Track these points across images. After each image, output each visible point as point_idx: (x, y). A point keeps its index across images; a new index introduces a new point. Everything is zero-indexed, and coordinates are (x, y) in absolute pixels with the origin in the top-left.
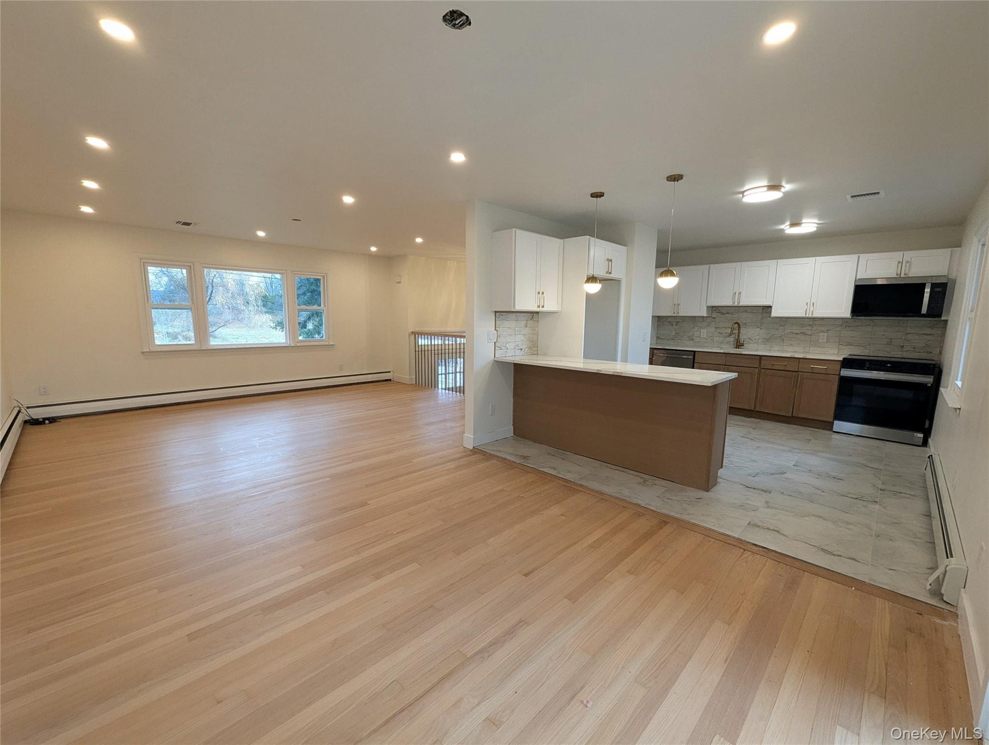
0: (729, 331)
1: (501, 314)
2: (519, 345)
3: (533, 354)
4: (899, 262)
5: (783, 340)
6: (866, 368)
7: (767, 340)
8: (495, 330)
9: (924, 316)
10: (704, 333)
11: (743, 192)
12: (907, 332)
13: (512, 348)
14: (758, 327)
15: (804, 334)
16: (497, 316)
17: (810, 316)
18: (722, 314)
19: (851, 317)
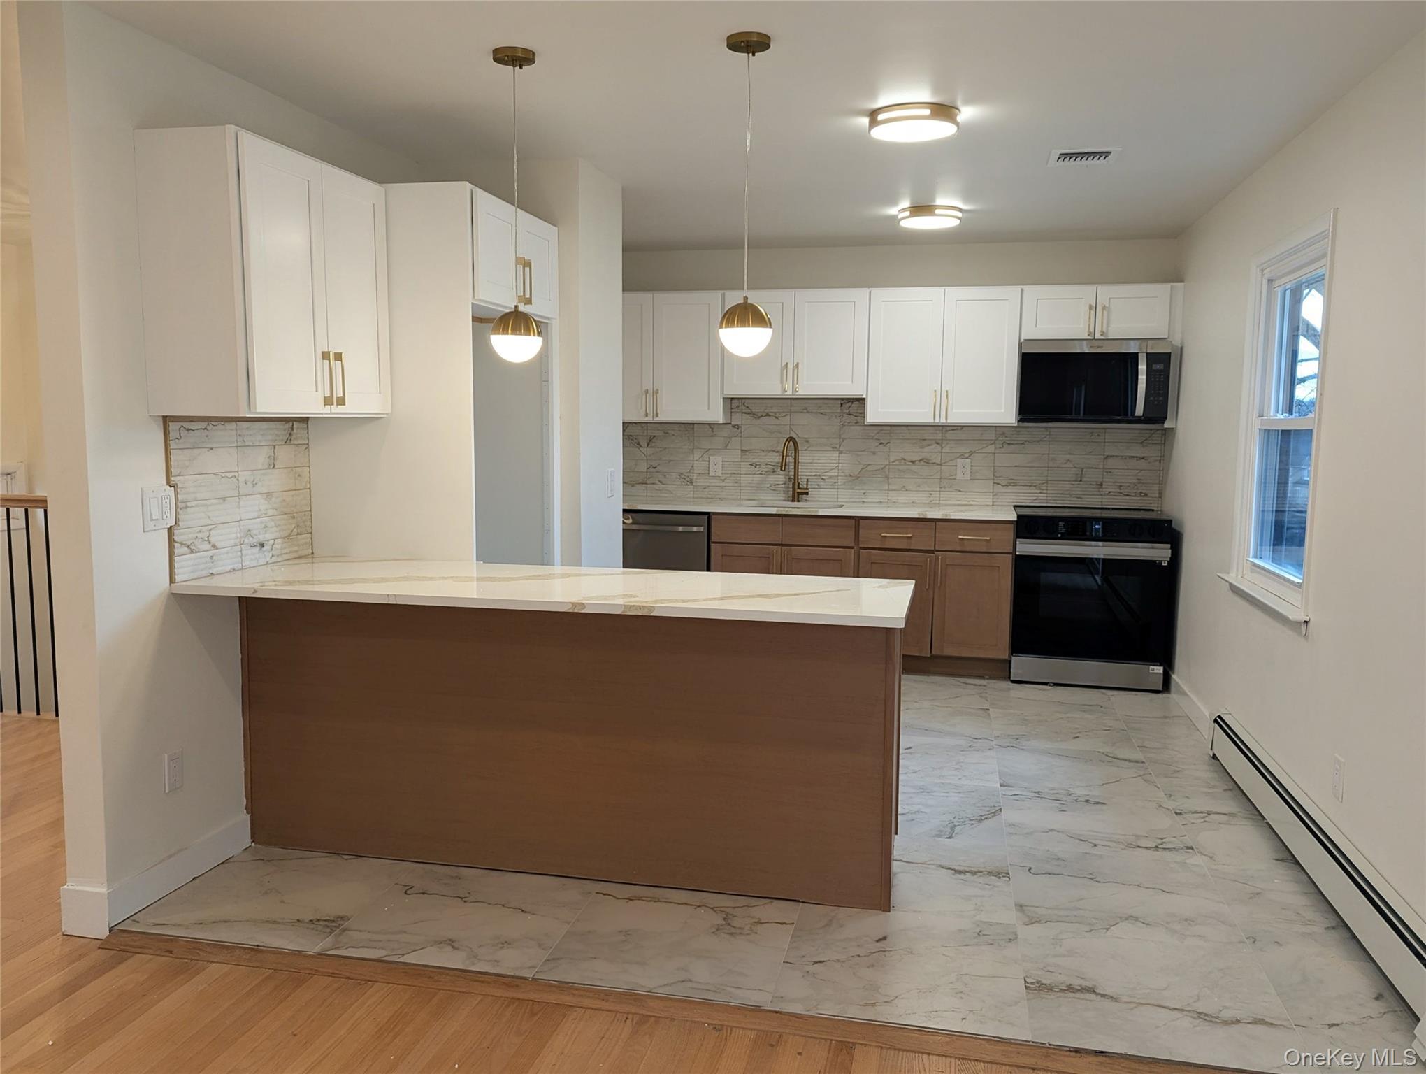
0: (776, 458)
1: (187, 425)
2: (254, 532)
3: (300, 557)
4: (1091, 307)
5: (887, 477)
6: (1059, 535)
7: (856, 479)
8: (168, 483)
9: (1138, 420)
10: (717, 463)
11: (873, 115)
12: (1107, 454)
13: (233, 542)
14: (834, 448)
15: (925, 461)
16: (173, 434)
17: (943, 421)
18: (756, 416)
19: (1016, 425)
